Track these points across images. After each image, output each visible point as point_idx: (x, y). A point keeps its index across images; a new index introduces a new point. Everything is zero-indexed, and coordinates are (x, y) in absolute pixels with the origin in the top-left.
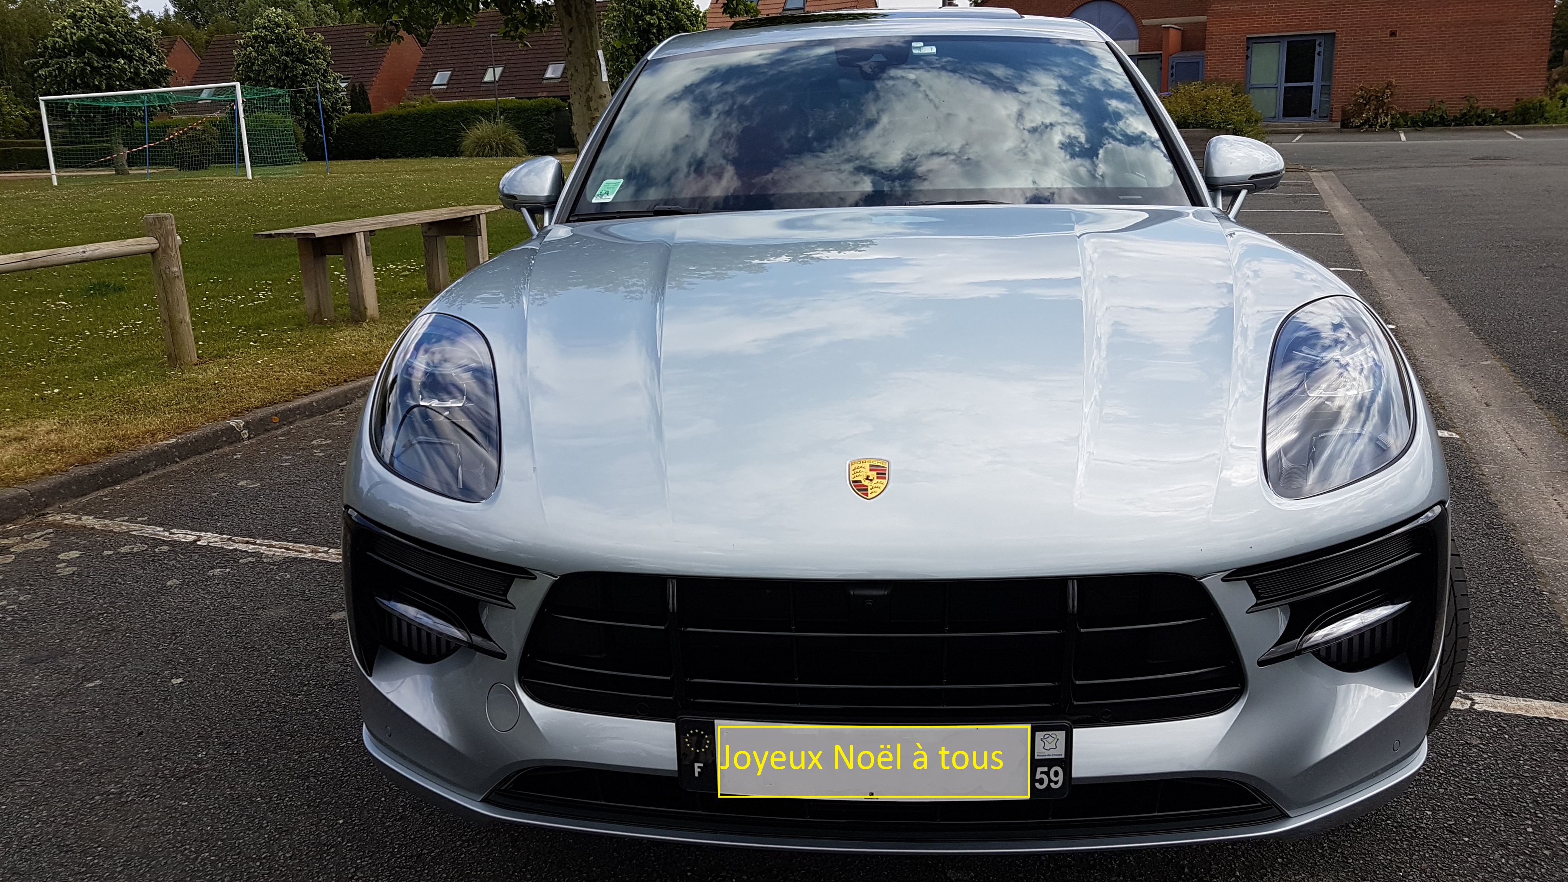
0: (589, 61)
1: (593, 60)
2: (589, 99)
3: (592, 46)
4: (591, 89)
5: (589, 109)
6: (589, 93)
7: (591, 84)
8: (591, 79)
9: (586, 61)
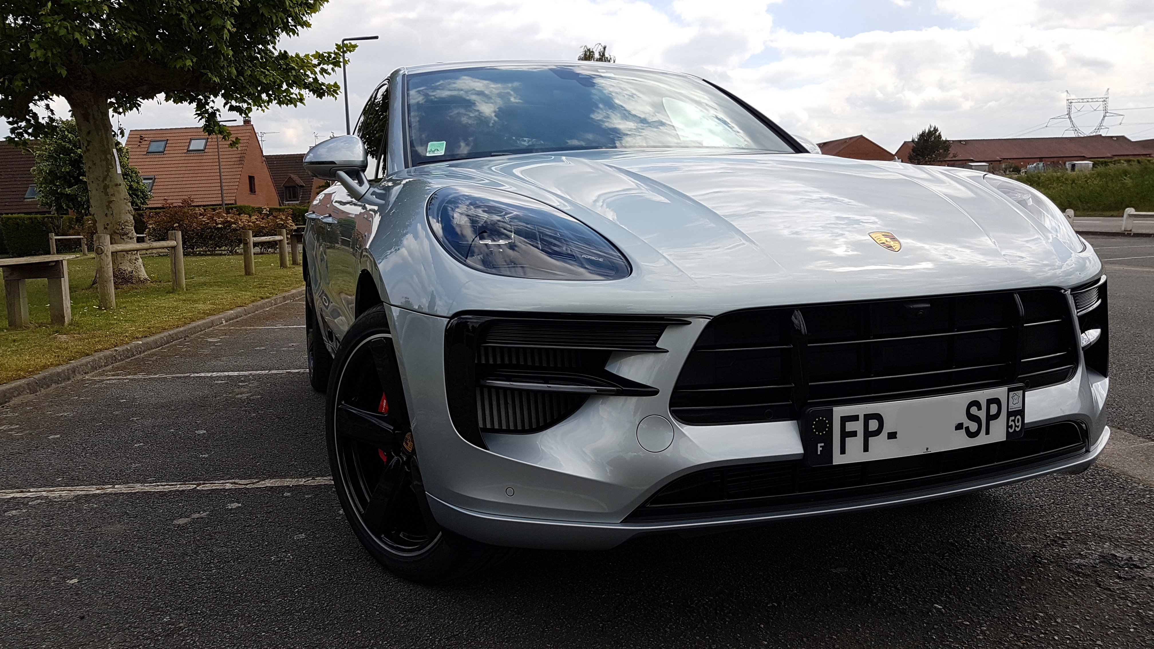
0: (106, 157)
1: (109, 156)
2: (106, 187)
3: (108, 145)
4: (108, 179)
5: (106, 194)
6: (106, 182)
7: (108, 175)
8: (108, 171)
9: (103, 157)
